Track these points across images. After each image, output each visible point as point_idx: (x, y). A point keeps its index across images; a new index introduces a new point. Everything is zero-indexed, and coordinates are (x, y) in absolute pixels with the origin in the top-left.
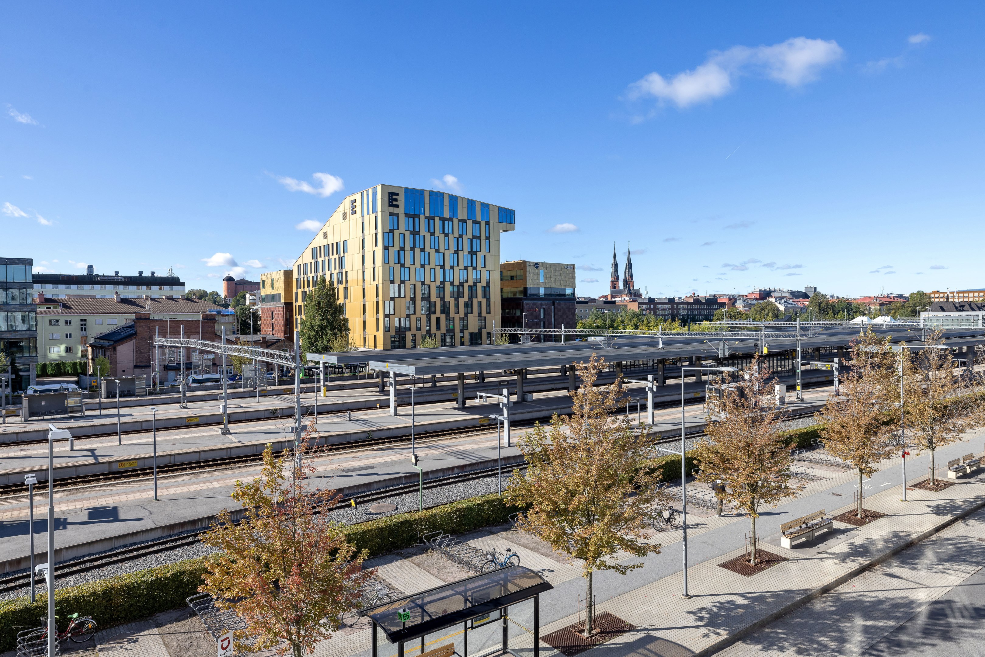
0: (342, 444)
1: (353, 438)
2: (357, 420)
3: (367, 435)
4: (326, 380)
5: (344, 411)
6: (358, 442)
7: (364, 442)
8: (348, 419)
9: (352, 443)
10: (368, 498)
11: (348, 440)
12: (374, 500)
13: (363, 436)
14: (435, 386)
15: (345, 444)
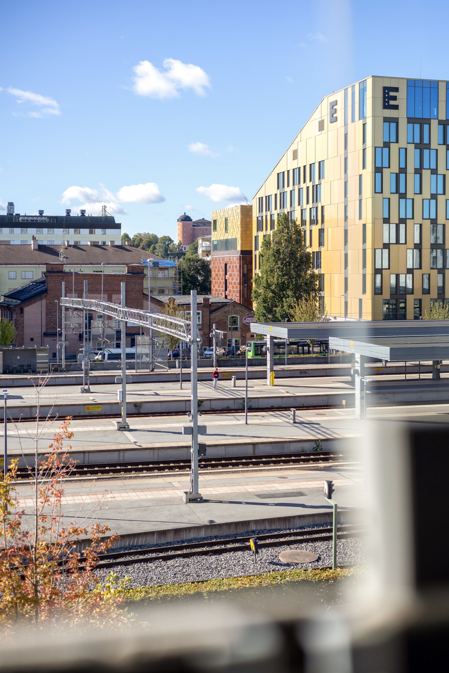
0: (275, 456)
1: (294, 448)
2: (302, 423)
3: (314, 445)
4: (275, 363)
5: (287, 408)
6: (299, 455)
7: (309, 455)
8: (292, 421)
9: (290, 456)
10: (282, 540)
11: (286, 451)
12: (289, 543)
13: (308, 447)
14: (437, 378)
15: (280, 456)
